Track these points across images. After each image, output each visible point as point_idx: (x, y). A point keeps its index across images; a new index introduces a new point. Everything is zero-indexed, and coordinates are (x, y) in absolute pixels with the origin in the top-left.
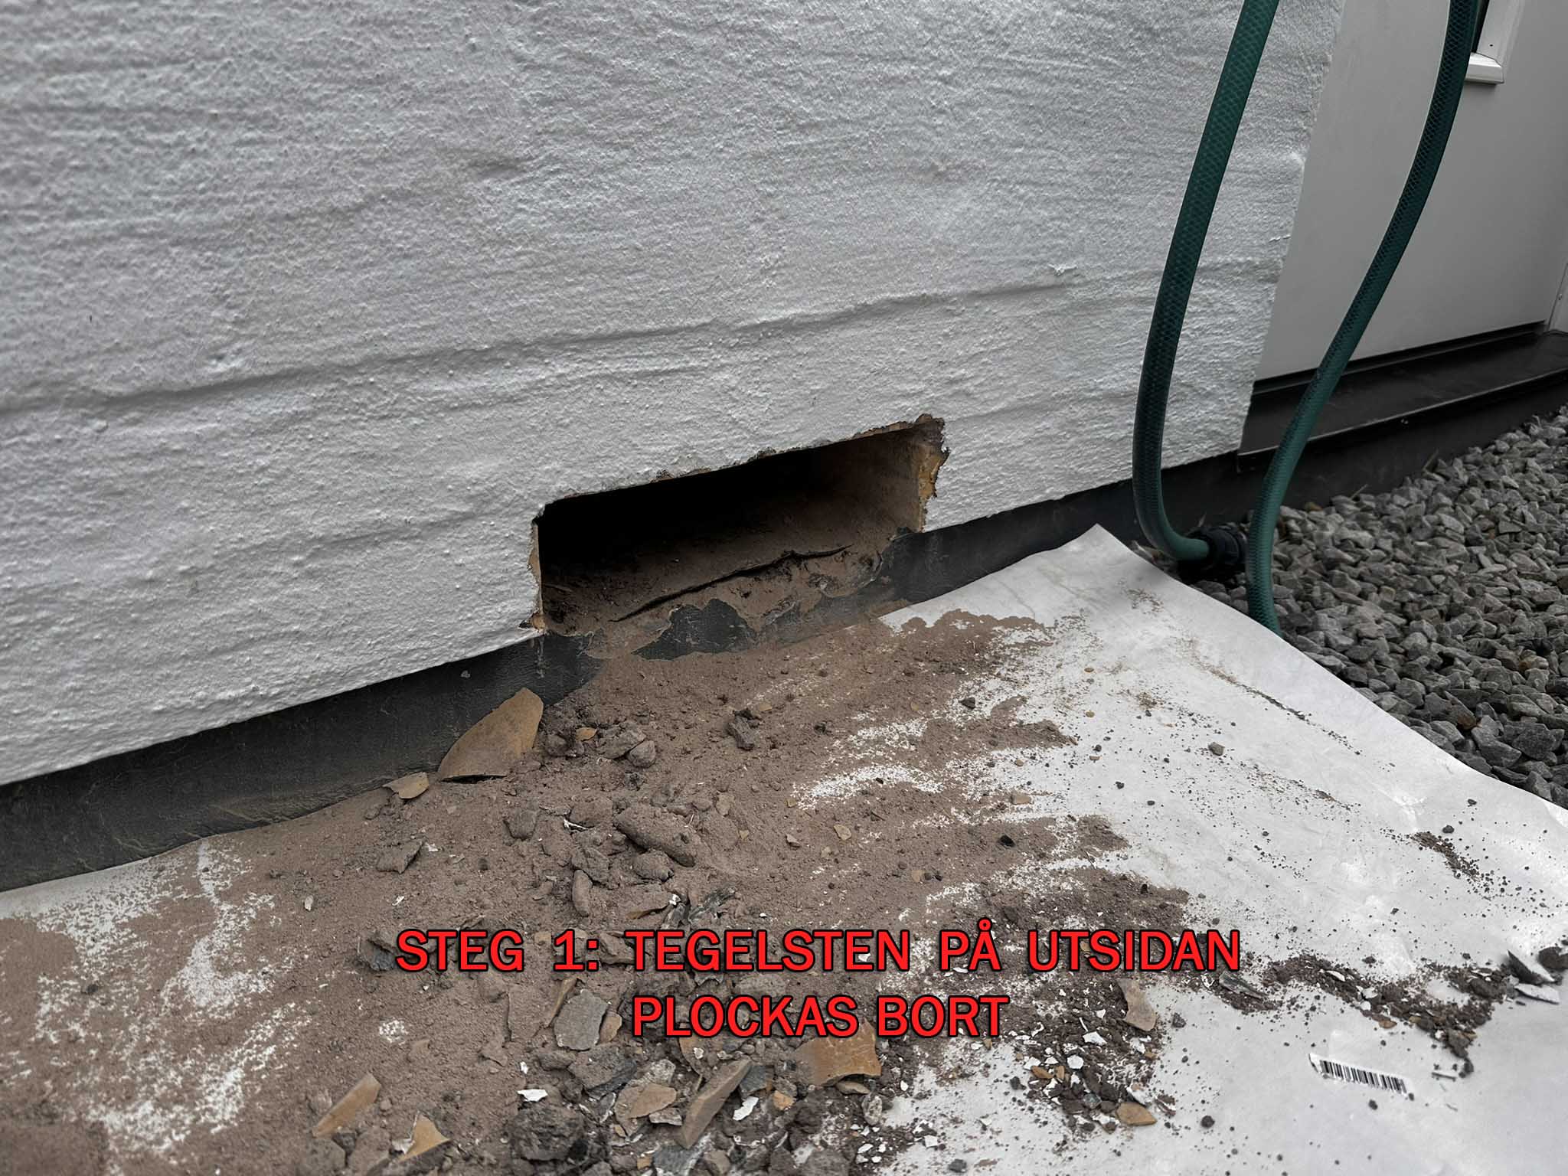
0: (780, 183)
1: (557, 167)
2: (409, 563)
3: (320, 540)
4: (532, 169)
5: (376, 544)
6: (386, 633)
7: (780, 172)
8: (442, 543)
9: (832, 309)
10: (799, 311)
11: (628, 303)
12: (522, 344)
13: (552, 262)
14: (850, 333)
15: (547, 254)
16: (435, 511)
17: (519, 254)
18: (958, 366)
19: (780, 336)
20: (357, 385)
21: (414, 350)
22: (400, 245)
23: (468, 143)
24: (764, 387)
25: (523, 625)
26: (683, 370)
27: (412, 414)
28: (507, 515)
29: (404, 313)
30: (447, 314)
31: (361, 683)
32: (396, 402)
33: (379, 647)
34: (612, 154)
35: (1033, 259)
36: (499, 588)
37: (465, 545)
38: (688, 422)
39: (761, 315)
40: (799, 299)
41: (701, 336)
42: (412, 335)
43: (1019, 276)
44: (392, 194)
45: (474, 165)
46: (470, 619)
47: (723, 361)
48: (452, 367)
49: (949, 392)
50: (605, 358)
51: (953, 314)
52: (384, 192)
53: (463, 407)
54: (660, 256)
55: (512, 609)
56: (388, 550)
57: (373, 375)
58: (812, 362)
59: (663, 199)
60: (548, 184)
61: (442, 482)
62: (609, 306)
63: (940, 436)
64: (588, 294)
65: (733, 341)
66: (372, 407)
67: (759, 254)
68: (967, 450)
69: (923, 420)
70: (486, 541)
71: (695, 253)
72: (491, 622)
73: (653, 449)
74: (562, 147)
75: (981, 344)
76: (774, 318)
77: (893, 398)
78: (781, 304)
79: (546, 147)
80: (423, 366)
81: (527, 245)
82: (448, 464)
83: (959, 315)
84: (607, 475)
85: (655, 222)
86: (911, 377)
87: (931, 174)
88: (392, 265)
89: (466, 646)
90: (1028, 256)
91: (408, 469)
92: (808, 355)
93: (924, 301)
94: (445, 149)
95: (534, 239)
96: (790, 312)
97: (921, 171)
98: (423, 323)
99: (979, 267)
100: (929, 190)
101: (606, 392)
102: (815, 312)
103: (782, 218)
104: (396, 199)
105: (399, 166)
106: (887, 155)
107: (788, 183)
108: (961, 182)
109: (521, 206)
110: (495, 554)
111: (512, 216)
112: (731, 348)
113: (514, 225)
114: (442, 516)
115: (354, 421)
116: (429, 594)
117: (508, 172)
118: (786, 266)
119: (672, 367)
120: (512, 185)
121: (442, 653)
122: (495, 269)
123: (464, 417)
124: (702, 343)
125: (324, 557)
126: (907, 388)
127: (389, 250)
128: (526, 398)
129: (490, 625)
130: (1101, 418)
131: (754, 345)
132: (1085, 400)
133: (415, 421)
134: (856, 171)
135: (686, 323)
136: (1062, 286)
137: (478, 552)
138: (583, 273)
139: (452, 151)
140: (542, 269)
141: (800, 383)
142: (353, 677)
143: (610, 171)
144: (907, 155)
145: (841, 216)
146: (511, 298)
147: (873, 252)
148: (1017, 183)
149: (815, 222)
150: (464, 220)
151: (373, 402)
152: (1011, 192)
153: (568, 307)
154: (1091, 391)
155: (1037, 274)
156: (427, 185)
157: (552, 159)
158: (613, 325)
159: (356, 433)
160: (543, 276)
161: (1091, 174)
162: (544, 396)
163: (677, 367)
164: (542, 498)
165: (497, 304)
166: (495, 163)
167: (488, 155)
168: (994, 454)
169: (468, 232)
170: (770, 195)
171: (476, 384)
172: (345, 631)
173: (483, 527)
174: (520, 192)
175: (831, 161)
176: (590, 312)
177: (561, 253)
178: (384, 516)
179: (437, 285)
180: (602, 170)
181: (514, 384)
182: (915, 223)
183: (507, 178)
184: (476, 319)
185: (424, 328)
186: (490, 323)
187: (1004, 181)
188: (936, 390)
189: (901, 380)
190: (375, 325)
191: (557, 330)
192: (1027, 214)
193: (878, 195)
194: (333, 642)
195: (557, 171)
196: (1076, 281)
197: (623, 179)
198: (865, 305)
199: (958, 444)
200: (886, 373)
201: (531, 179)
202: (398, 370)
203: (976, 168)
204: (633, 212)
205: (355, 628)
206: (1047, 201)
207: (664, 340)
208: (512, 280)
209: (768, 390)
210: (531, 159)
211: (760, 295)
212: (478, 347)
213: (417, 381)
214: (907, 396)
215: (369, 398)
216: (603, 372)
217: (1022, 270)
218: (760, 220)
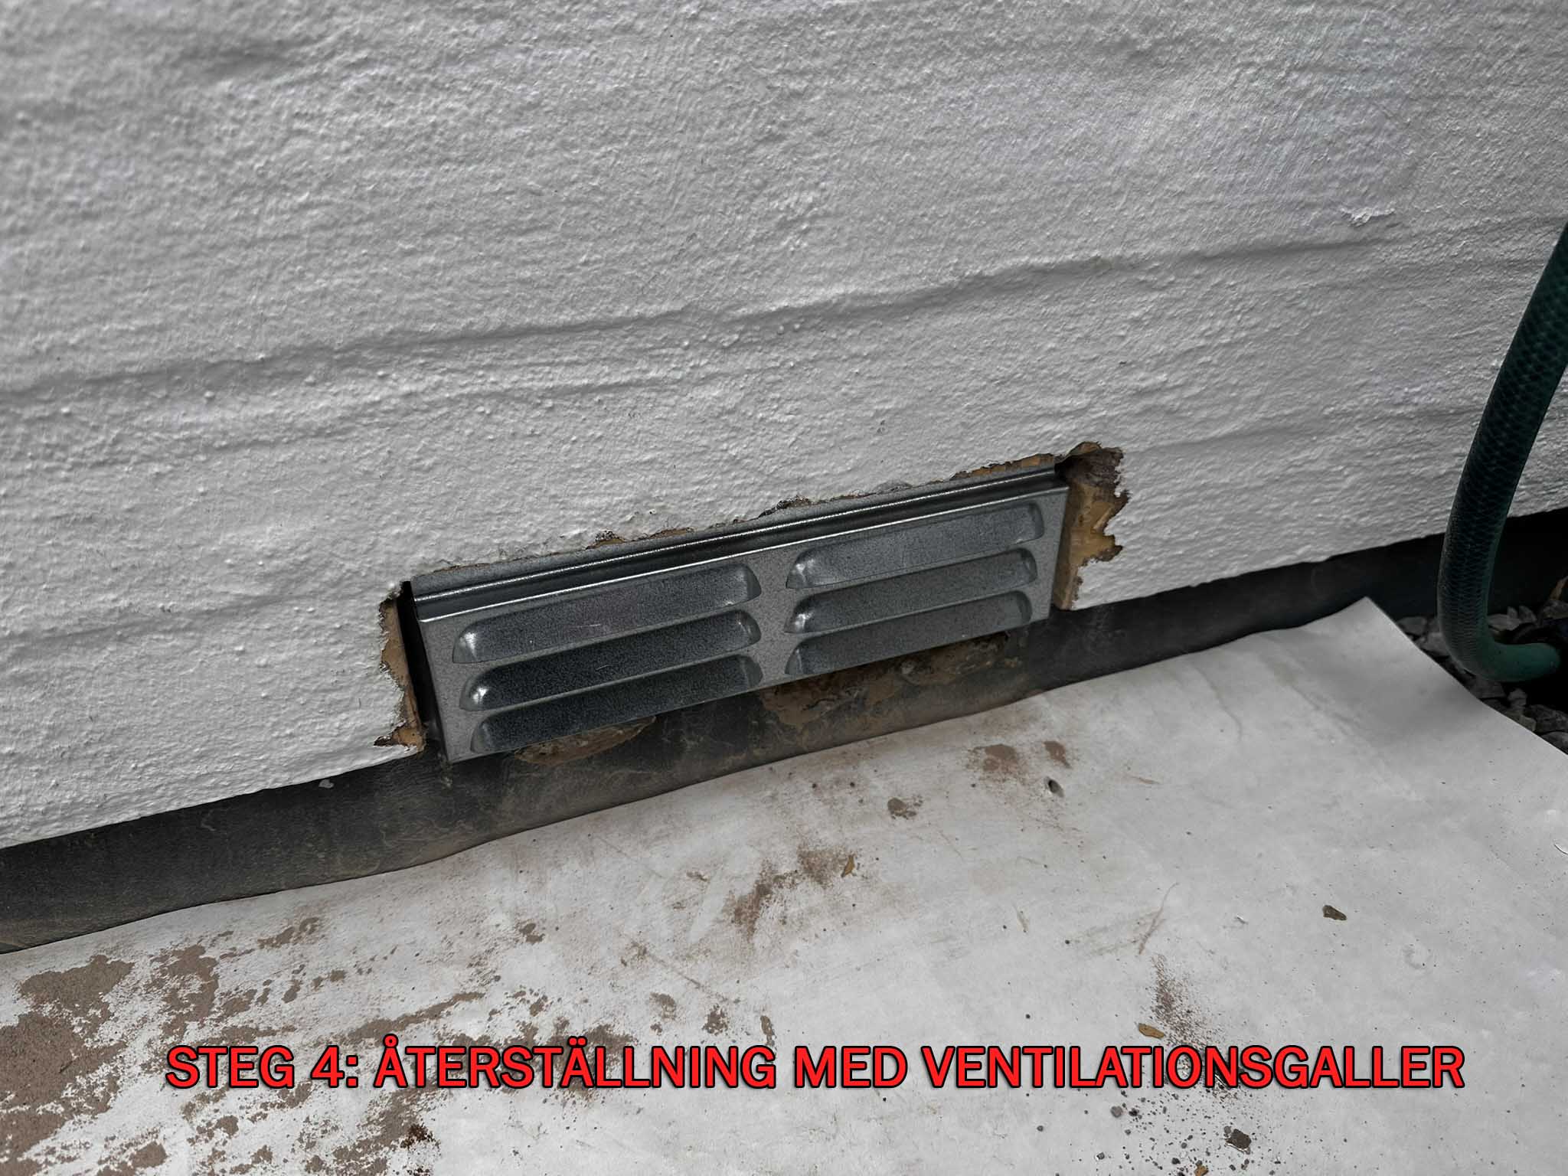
0: (816, 73)
1: (363, 54)
2: (179, 663)
3: (24, 636)
4: (313, 61)
5: (121, 639)
6: (159, 754)
7: (816, 54)
8: (231, 637)
9: (913, 285)
10: (852, 289)
11: (523, 282)
12: (329, 349)
13: (371, 217)
14: (954, 320)
15: (358, 205)
16: (210, 594)
17: (307, 206)
18: (1157, 368)
19: (818, 329)
20: (41, 419)
21: (131, 364)
22: (70, 198)
23: (171, 16)
24: (788, 407)
25: (380, 742)
26: (638, 384)
27: (149, 458)
28: (335, 597)
29: (99, 308)
30: (180, 307)
31: (132, 814)
32: (116, 442)
33: (151, 770)
34: (472, 29)
35: (1313, 198)
36: (334, 695)
37: (270, 639)
38: (651, 462)
39: (781, 296)
40: (850, 271)
41: (665, 332)
42: (122, 341)
43: (1282, 227)
44: (37, 110)
45: (193, 55)
46: (291, 735)
47: (711, 369)
48: (209, 387)
49: (1137, 408)
50: (489, 367)
51: (1150, 287)
52: (21, 107)
53: (238, 446)
54: (577, 202)
55: (359, 723)
56: (143, 646)
57: (66, 402)
58: (879, 367)
59: (577, 108)
60: (349, 86)
61: (216, 555)
62: (485, 286)
63: (1115, 474)
64: (445, 268)
65: (727, 339)
66: (77, 449)
67: (774, 196)
68: (1161, 493)
69: (1084, 450)
70: (304, 633)
71: (648, 197)
72: (326, 741)
73: (587, 502)
74: (370, 19)
75: (1202, 335)
76: (803, 302)
77: (1029, 419)
78: (820, 278)
79: (337, 20)
80: (155, 387)
81: (319, 191)
82: (222, 526)
83: (1163, 289)
84: (507, 540)
85: (565, 146)
86: (1067, 387)
87: (1122, 56)
88: (64, 231)
89: (288, 769)
90: (1301, 195)
91: (156, 536)
92: (874, 357)
93: (1097, 268)
94: (129, 28)
95: (328, 182)
96: (837, 290)
97: (1103, 49)
98: (138, 322)
99: (1206, 214)
100: (1116, 82)
101: (498, 417)
102: (882, 290)
103: (820, 134)
104: (48, 119)
105: (42, 60)
106: (1033, 21)
107: (831, 73)
108: (1182, 67)
109: (298, 125)
110: (321, 651)
111: (284, 142)
112: (725, 350)
113: (290, 158)
114: (224, 601)
115: (49, 470)
116: (220, 703)
117: (264, 68)
118: (827, 215)
119: (613, 380)
120: (278, 88)
121: (252, 778)
122: (260, 232)
123: (243, 460)
124: (668, 342)
125: (36, 658)
126: (1056, 403)
127: (53, 205)
128: (349, 430)
129: (322, 745)
130: (1410, 447)
131: (772, 343)
132: (1385, 418)
133: (156, 468)
134: (971, 52)
135: (636, 312)
136: (1363, 242)
137: (291, 649)
138: (435, 232)
139: (140, 33)
140: (352, 230)
141: (855, 401)
142: (117, 808)
143: (470, 60)
144: (1076, 20)
145: (939, 129)
146: (300, 278)
147: (1000, 188)
148: (1294, 68)
149: (885, 140)
150: (190, 152)
151: (77, 442)
152: (1281, 84)
153: (410, 289)
154: (1399, 405)
155: (1317, 223)
156: (105, 93)
157: (348, 41)
158: (496, 317)
159: (55, 488)
160: (355, 241)
161: (1447, 50)
162: (381, 425)
163: (625, 379)
164: (394, 574)
165: (275, 288)
166: (233, 52)
167: (218, 37)
168: (1212, 498)
169: (200, 172)
170: (797, 95)
171: (255, 412)
172: (91, 752)
173: (298, 614)
174: (297, 100)
175: (920, 33)
176: (453, 297)
177: (385, 203)
178: (123, 603)
179: (153, 260)
180: (453, 58)
181: (327, 409)
182: (1085, 141)
183: (268, 77)
184: (238, 313)
185: (140, 331)
186: (264, 319)
187: (1269, 65)
188: (1110, 406)
189: (1047, 391)
190: (52, 328)
191: (391, 327)
192: (1311, 123)
193: (1015, 91)
194: (74, 765)
195: (365, 63)
196: (1390, 235)
197: (499, 73)
198: (980, 277)
199: (1144, 485)
200: (1017, 382)
201: (315, 77)
202: (114, 395)
203: (1215, 43)
204: (522, 130)
205: (108, 748)
206: (1353, 100)
207: (598, 337)
208: (299, 250)
209: (798, 411)
210: (307, 41)
211: (777, 264)
212: (248, 358)
213: (150, 408)
214: (1058, 416)
215: (68, 437)
216: (487, 388)
217: (1289, 219)
218: (772, 138)
